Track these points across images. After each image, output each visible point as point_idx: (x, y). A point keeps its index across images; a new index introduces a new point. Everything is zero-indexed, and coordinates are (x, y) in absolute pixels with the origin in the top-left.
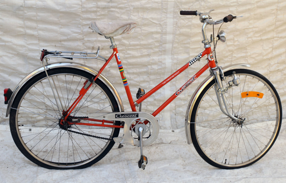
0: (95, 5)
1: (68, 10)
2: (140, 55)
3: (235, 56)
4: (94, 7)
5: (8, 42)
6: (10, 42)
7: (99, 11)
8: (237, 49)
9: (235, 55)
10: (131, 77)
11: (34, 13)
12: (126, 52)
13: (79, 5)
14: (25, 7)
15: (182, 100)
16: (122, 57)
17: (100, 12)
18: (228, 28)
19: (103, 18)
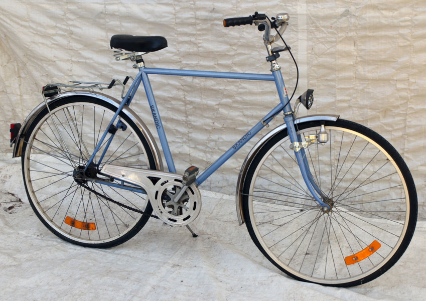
0: (192, 14)
1: (158, 20)
2: (260, 90)
3: (412, 108)
4: (191, 18)
5: (88, 58)
6: (92, 59)
7: (198, 24)
8: (414, 96)
9: (413, 106)
10: (250, 122)
11: (118, 23)
12: (240, 84)
13: (171, 13)
14: (107, 14)
15: (325, 164)
16: (235, 92)
17: (201, 25)
18: (397, 61)
19: (206, 34)
